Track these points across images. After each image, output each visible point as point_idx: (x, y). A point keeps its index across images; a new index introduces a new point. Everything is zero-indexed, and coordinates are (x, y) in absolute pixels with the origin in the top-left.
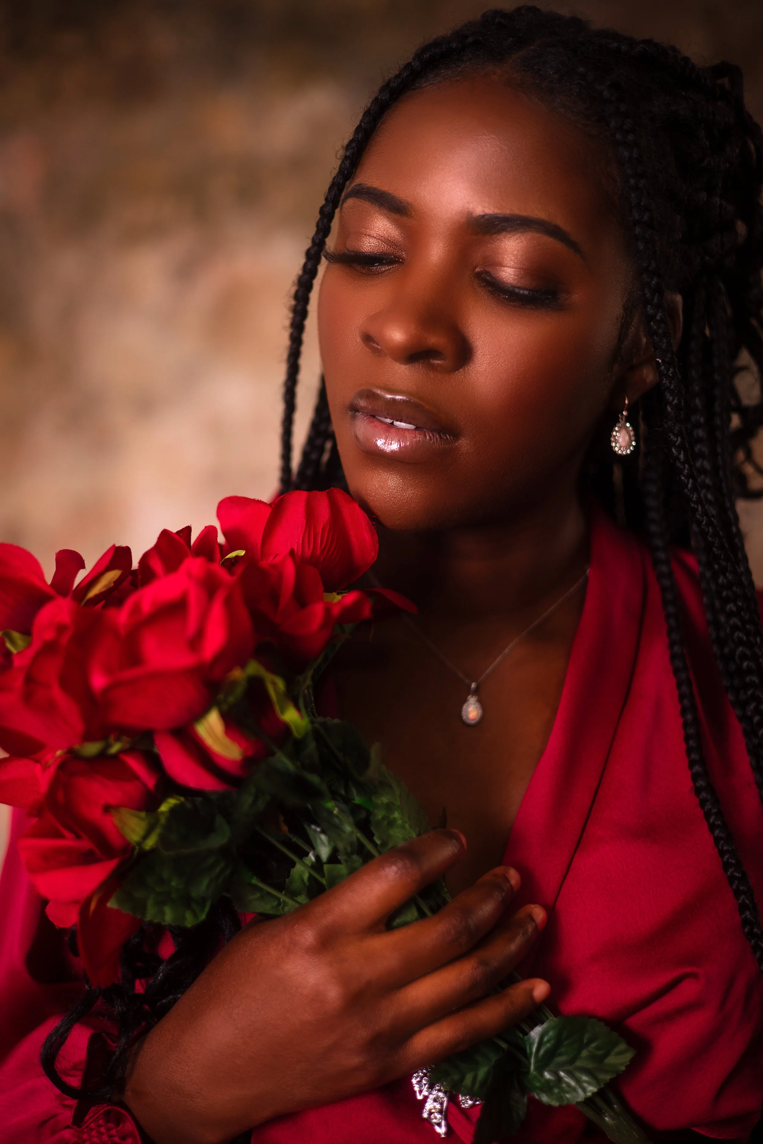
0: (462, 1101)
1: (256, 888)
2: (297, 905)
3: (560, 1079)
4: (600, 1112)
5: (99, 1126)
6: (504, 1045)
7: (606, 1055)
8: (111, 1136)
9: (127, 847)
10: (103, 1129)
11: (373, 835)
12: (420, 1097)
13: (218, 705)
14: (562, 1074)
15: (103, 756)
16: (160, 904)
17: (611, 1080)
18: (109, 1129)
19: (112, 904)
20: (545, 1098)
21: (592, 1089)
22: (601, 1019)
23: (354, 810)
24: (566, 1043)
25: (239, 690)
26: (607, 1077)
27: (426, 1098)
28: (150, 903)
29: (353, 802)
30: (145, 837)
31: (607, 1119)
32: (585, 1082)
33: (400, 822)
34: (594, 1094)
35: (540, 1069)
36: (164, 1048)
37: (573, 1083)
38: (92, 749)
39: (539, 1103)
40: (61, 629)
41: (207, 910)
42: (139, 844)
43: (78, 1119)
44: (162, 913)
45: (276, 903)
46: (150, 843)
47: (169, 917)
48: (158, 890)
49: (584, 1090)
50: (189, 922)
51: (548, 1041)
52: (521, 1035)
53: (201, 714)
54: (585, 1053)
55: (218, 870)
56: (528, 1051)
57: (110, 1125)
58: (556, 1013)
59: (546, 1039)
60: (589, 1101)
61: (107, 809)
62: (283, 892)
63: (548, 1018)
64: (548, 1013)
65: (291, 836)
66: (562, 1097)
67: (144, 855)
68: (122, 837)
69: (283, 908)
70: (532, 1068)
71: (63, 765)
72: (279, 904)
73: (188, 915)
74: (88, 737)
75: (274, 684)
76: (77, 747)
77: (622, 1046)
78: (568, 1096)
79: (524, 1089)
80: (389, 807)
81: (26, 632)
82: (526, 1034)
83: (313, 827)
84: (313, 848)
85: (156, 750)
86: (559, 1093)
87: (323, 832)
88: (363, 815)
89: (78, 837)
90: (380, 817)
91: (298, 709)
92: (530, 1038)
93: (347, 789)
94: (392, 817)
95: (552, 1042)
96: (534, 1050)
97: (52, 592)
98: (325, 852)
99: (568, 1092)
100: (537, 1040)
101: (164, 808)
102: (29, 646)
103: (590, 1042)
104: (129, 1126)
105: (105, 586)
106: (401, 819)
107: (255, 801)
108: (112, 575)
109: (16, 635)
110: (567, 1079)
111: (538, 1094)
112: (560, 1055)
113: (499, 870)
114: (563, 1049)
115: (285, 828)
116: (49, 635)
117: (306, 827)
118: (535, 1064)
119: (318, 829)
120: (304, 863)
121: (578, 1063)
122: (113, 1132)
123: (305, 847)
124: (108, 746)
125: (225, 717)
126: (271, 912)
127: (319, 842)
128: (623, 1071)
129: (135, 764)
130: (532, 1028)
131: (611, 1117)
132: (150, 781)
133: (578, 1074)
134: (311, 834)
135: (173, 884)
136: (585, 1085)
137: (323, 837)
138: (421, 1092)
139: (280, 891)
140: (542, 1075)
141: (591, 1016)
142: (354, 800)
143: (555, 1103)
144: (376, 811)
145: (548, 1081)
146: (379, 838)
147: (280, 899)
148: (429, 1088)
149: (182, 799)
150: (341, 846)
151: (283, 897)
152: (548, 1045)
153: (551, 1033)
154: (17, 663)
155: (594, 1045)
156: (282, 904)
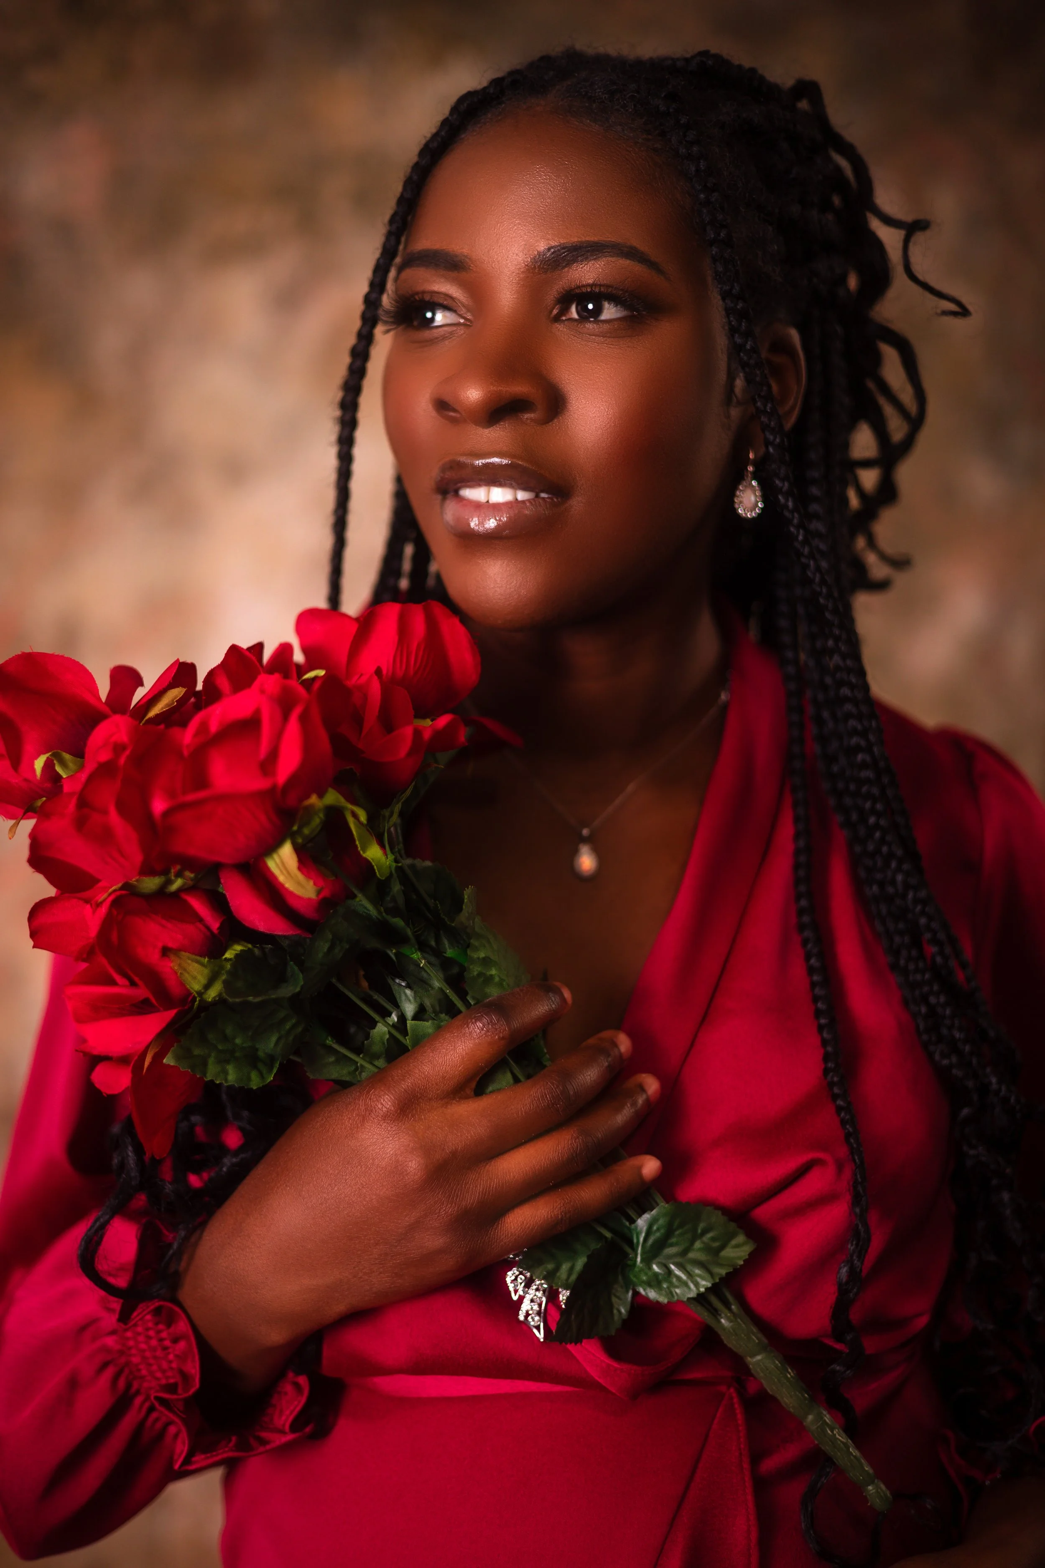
0: (562, 1301)
1: (330, 1049)
2: (376, 1070)
3: (670, 1272)
4: (715, 1313)
5: (148, 1329)
6: (608, 1235)
7: (723, 1247)
8: (161, 1340)
9: (187, 997)
10: (152, 1333)
11: (467, 994)
12: (515, 1298)
13: (293, 837)
14: (672, 1267)
15: (161, 892)
16: (222, 1061)
17: (727, 1274)
18: (159, 1332)
19: (169, 1060)
20: (652, 1294)
21: (705, 1284)
22: (718, 1207)
23: (445, 964)
24: (677, 1232)
25: (317, 821)
26: (723, 1272)
27: (521, 1298)
28: (211, 1061)
29: (445, 955)
30: (207, 987)
31: (723, 1321)
32: (699, 1276)
33: (497, 979)
34: (707, 1289)
35: (648, 1260)
36: (226, 1234)
37: (684, 1277)
38: (151, 884)
39: (647, 1299)
40: (118, 748)
41: (275, 1071)
42: (200, 994)
43: (124, 1317)
44: (226, 1073)
45: (353, 1068)
46: (212, 994)
47: (232, 1076)
48: (220, 1047)
49: (697, 1285)
50: (255, 1083)
51: (658, 1229)
52: (627, 1224)
53: (273, 847)
54: (698, 1245)
55: (288, 1026)
56: (635, 1241)
57: (161, 1327)
58: (669, 1198)
59: (655, 1228)
60: (700, 1298)
61: (166, 951)
62: (361, 1056)
63: (658, 1205)
64: (659, 1198)
65: (372, 993)
66: (671, 1293)
67: (205, 1007)
68: (182, 985)
69: (360, 1074)
70: (639, 1259)
71: (117, 903)
72: (357, 1069)
73: (254, 1075)
74: (148, 870)
75: (355, 815)
76: (133, 881)
77: (741, 1238)
78: (678, 1291)
79: (628, 1284)
80: (486, 962)
81: (79, 753)
82: (633, 1221)
83: (397, 981)
84: (397, 1006)
85: (221, 890)
86: (668, 1288)
87: (409, 986)
88: (455, 970)
89: (133, 984)
90: (475, 973)
91: (382, 847)
92: (636, 1227)
93: (438, 940)
94: (488, 973)
95: (662, 1231)
96: (641, 1239)
97: (107, 710)
98: (409, 1009)
99: (677, 1287)
100: (645, 1229)
101: (229, 955)
102: (82, 768)
103: (704, 1232)
104: (182, 1326)
105: (167, 705)
106: (499, 976)
107: (331, 949)
108: (176, 693)
109: (67, 756)
110: (678, 1272)
111: (645, 1290)
112: (672, 1245)
113: (606, 1034)
114: (674, 1240)
115: (365, 984)
116: (105, 756)
117: (390, 981)
118: (641, 1255)
119: (403, 984)
120: (386, 1022)
121: (691, 1255)
122: (164, 1335)
123: (388, 1006)
124: (169, 882)
125: (298, 850)
126: (348, 1079)
127: (403, 998)
128: (741, 1266)
129: (197, 904)
130: (640, 1216)
131: (728, 1319)
132: (215, 924)
133: (689, 1267)
134: (395, 988)
135: (238, 1041)
136: (699, 1280)
137: (408, 992)
138: (516, 1291)
139: (358, 1055)
140: (650, 1268)
141: (707, 1203)
142: (445, 953)
143: (663, 1300)
144: (471, 967)
145: (656, 1275)
146: (473, 998)
147: (357, 1063)
148: (525, 1287)
149: (250, 946)
150: (427, 1003)
151: (360, 1060)
152: (658, 1234)
153: (661, 1222)
154: (66, 789)
155: (710, 1235)
156: (359, 1070)
